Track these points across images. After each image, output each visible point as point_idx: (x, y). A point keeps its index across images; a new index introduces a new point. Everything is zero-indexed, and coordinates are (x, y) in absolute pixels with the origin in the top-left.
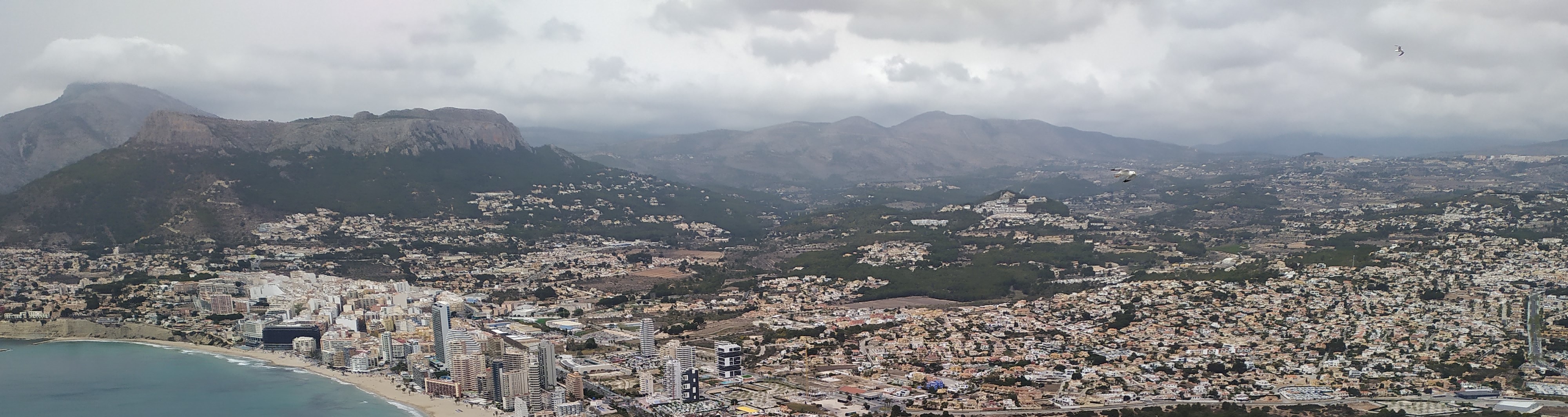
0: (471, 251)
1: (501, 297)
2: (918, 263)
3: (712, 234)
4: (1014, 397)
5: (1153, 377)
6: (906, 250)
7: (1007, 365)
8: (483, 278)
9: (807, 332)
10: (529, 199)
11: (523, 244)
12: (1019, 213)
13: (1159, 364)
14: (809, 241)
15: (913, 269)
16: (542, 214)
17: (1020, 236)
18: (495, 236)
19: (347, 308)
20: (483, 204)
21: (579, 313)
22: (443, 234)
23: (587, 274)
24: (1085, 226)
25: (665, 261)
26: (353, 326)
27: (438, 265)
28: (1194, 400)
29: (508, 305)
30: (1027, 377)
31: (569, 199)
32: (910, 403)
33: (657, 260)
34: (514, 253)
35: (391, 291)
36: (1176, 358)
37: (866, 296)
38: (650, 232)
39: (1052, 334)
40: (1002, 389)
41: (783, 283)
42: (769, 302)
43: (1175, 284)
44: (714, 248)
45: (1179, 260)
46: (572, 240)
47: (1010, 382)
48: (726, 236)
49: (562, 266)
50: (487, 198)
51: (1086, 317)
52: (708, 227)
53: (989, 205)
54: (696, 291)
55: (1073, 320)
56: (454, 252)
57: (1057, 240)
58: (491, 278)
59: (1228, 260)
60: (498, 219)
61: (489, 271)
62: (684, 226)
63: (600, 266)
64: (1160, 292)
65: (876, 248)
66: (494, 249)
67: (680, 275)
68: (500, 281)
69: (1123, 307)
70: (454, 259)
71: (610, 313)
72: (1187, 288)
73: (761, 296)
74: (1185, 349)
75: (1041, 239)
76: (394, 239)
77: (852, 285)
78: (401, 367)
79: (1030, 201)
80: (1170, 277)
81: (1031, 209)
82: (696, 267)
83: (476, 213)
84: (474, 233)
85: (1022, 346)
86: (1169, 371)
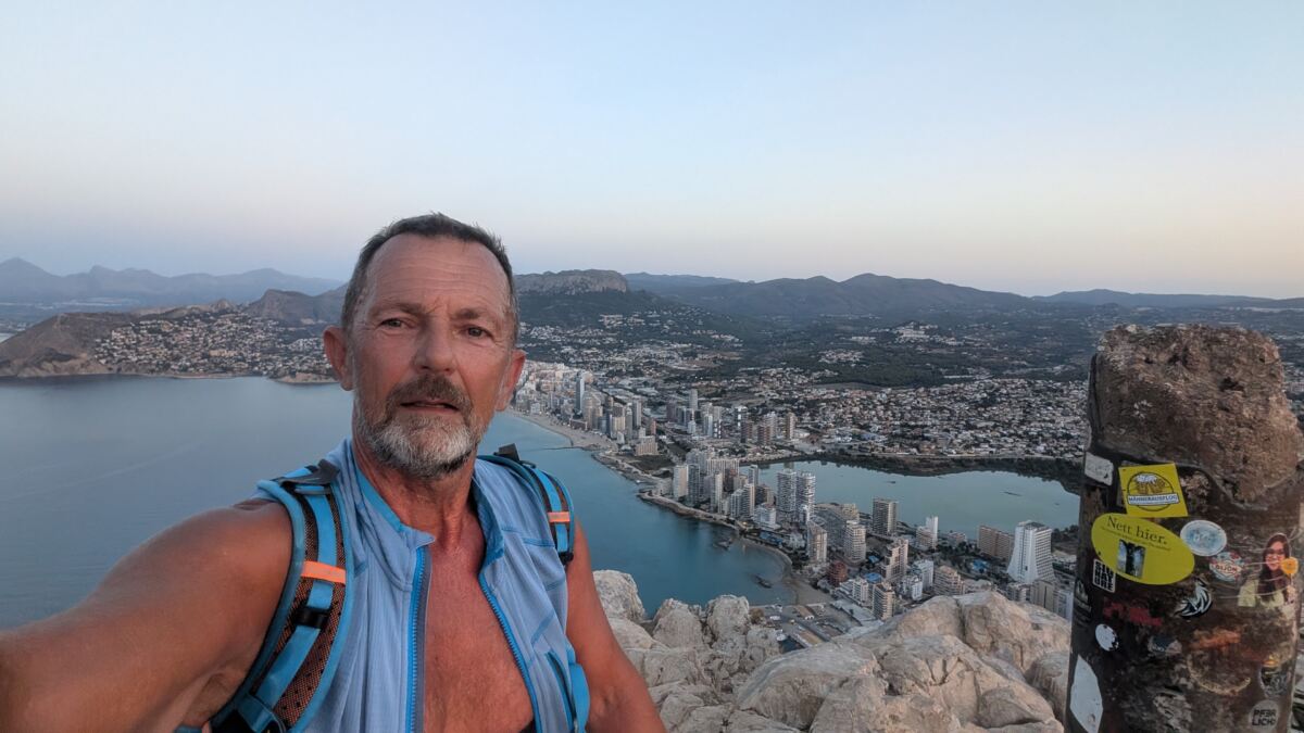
0: (598, 347)
1: (611, 374)
2: (857, 363)
3: (733, 341)
4: (917, 447)
5: (1010, 440)
6: (849, 354)
7: (913, 427)
8: (603, 363)
9: (787, 401)
10: (631, 319)
11: (626, 345)
12: (921, 335)
13: (1012, 431)
14: (790, 348)
15: (853, 365)
16: (638, 328)
17: (920, 348)
18: (611, 339)
19: (531, 378)
20: (607, 322)
21: (655, 385)
22: (583, 338)
23: (660, 363)
24: (962, 343)
25: (706, 356)
26: (533, 387)
27: (580, 355)
28: (1038, 455)
29: (616, 379)
30: (926, 435)
31: (652, 320)
32: (850, 447)
33: (700, 356)
34: (621, 349)
35: (555, 369)
36: (1024, 428)
37: (824, 381)
38: (697, 340)
39: (941, 409)
40: (909, 442)
41: (774, 371)
42: (765, 382)
43: (1022, 381)
44: (734, 349)
45: (1024, 366)
46: (653, 343)
47: (915, 438)
48: (739, 343)
49: (646, 357)
50: (608, 319)
51: (963, 400)
52: (730, 338)
53: (901, 330)
54: (722, 375)
55: (956, 401)
56: (589, 348)
57: (944, 351)
58: (608, 363)
59: (1058, 368)
60: (613, 330)
61: (607, 359)
62: (717, 336)
63: (668, 358)
64: (1013, 386)
65: (829, 354)
66: (611, 347)
67: (713, 365)
68: (613, 365)
69: (989, 394)
70: (589, 352)
71: (675, 385)
72: (1030, 384)
73: (760, 379)
74: (1030, 422)
75: (935, 351)
76: (558, 339)
77: (816, 374)
78: (557, 411)
79: (927, 327)
80: (1020, 377)
81: (927, 332)
82: (722, 360)
83: (602, 326)
84: (600, 338)
85: (922, 415)
86: (1020, 436)
